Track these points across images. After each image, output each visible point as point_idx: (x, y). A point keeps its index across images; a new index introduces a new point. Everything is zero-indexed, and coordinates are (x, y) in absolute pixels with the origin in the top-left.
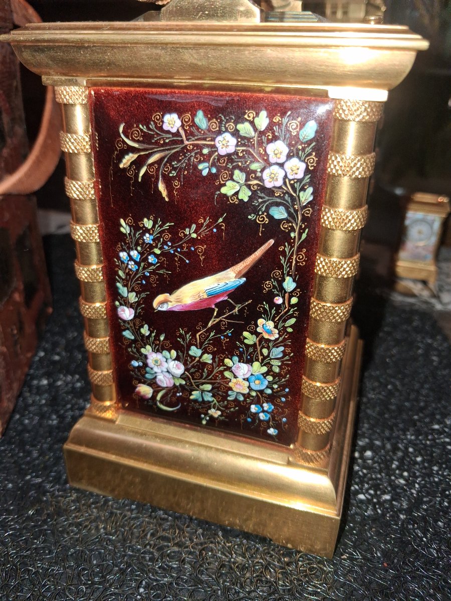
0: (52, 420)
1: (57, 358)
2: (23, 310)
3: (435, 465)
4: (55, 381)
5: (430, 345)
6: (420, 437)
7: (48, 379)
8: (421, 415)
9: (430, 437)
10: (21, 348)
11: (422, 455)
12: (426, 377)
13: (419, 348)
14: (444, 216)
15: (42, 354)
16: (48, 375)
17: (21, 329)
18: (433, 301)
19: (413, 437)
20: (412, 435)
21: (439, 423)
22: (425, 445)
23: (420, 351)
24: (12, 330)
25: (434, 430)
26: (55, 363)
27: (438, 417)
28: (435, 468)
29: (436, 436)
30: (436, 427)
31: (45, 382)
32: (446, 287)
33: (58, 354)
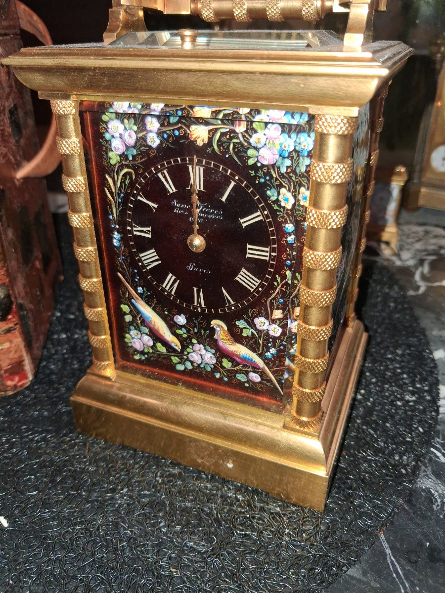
0: (74, 365)
1: (72, 317)
2: (43, 275)
3: (387, 384)
4: (72, 335)
5: (387, 294)
6: (376, 365)
7: (66, 334)
8: (378, 348)
9: (384, 364)
10: (43, 306)
11: (376, 377)
12: (384, 319)
13: (377, 297)
14: (402, 184)
15: (59, 314)
16: (65, 330)
17: (42, 291)
18: (394, 258)
19: (370, 365)
20: (369, 363)
21: (392, 353)
22: (380, 370)
23: (379, 299)
24: (36, 291)
25: (388, 359)
26: (70, 320)
27: (391, 349)
28: (387, 386)
29: (389, 363)
30: (390, 356)
31: (64, 336)
32: (407, 247)
33: (73, 314)
